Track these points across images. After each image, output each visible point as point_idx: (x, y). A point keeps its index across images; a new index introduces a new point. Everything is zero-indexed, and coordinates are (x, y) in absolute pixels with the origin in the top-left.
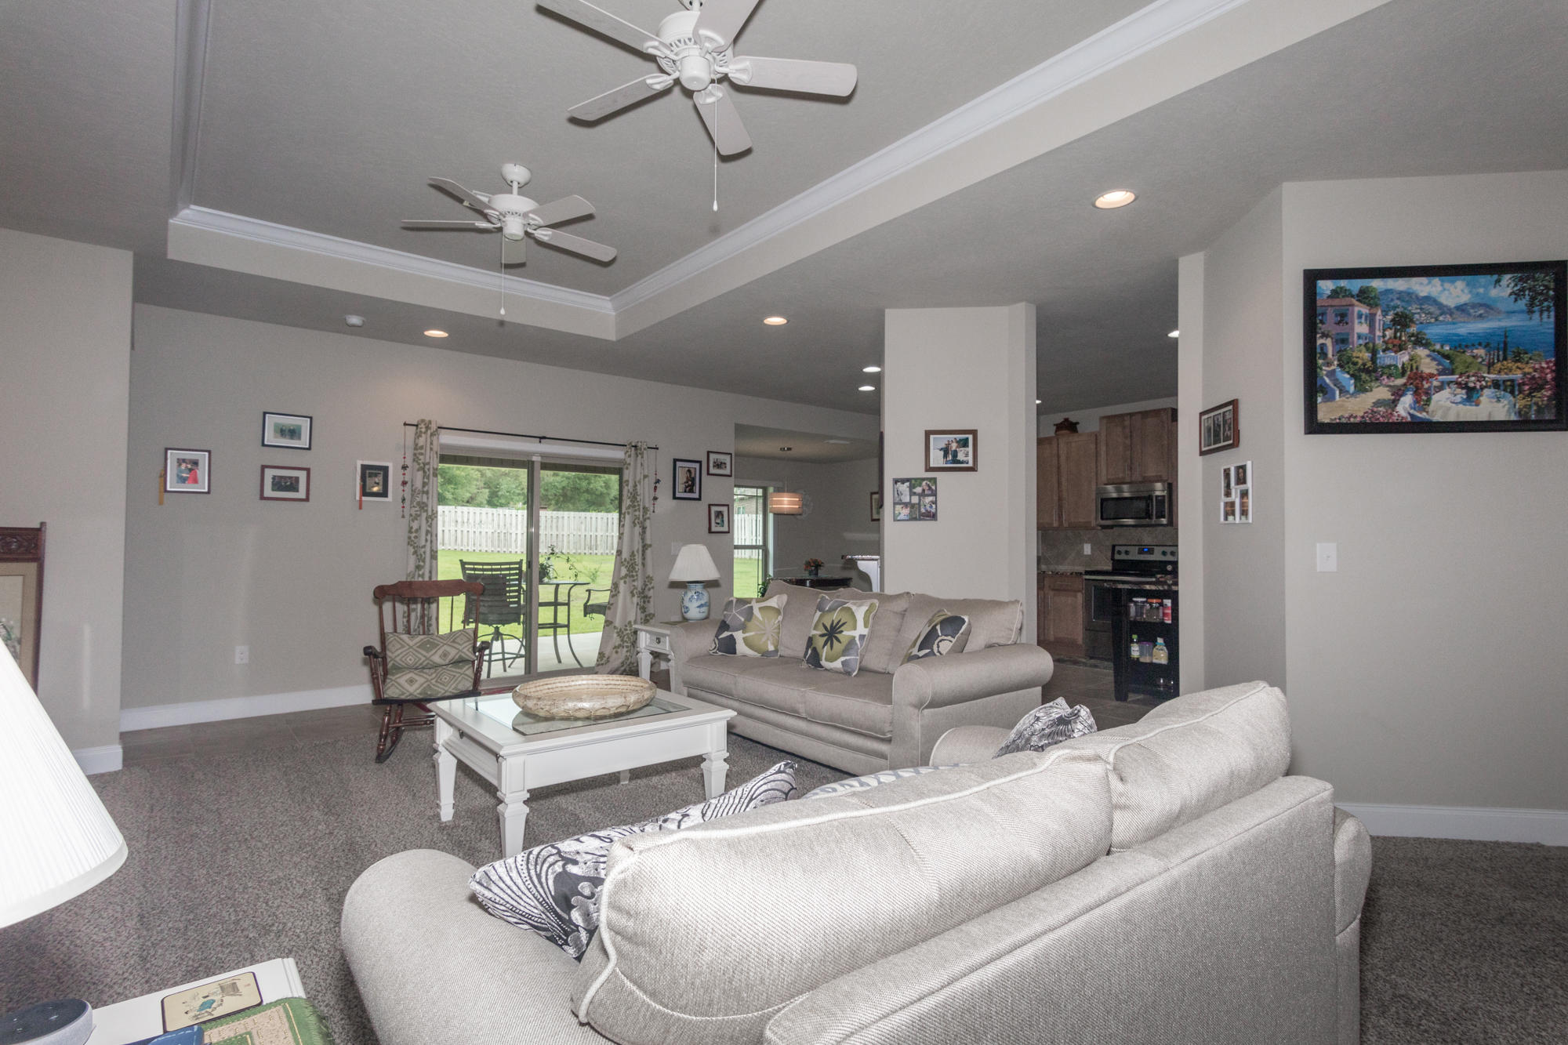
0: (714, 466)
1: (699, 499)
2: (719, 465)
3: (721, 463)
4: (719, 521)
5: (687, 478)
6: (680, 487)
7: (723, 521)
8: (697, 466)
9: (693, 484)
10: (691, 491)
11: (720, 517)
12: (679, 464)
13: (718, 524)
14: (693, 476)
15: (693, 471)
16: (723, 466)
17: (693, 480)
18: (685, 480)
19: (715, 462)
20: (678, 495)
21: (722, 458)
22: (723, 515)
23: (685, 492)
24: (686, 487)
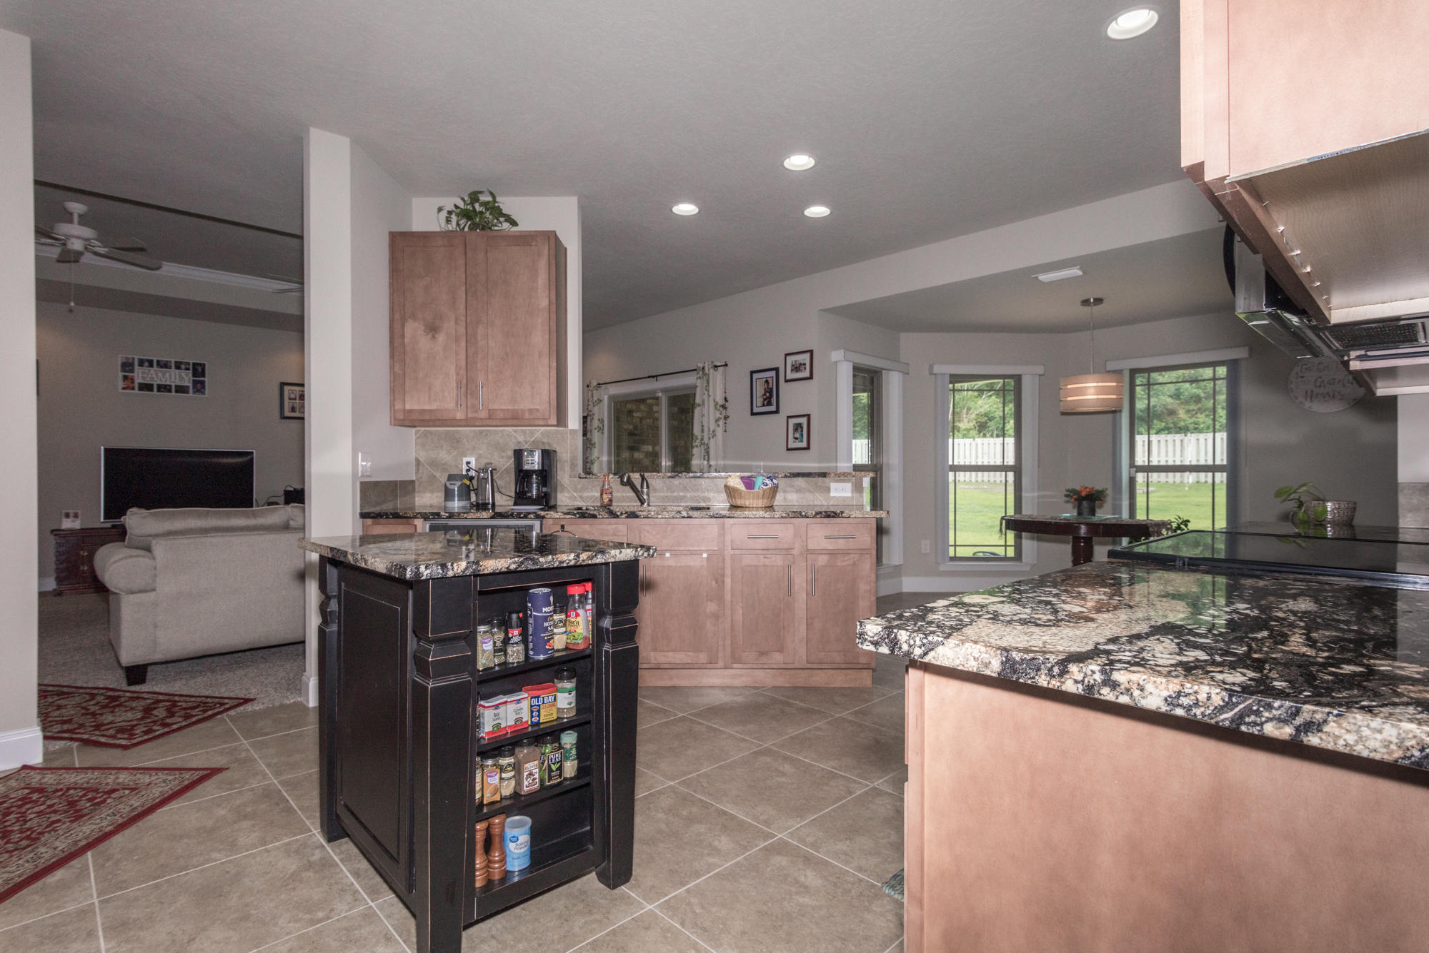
0: (792, 370)
1: (777, 412)
2: (797, 368)
3: (800, 364)
4: (797, 435)
5: (765, 390)
6: (759, 401)
7: (802, 435)
8: (773, 374)
9: (771, 396)
10: (770, 404)
11: (800, 430)
12: (755, 376)
13: (796, 438)
14: (770, 386)
15: (770, 380)
16: (802, 368)
17: (770, 391)
18: (763, 392)
19: (793, 366)
20: (756, 410)
21: (800, 358)
22: (802, 428)
23: (764, 405)
24: (765, 400)
